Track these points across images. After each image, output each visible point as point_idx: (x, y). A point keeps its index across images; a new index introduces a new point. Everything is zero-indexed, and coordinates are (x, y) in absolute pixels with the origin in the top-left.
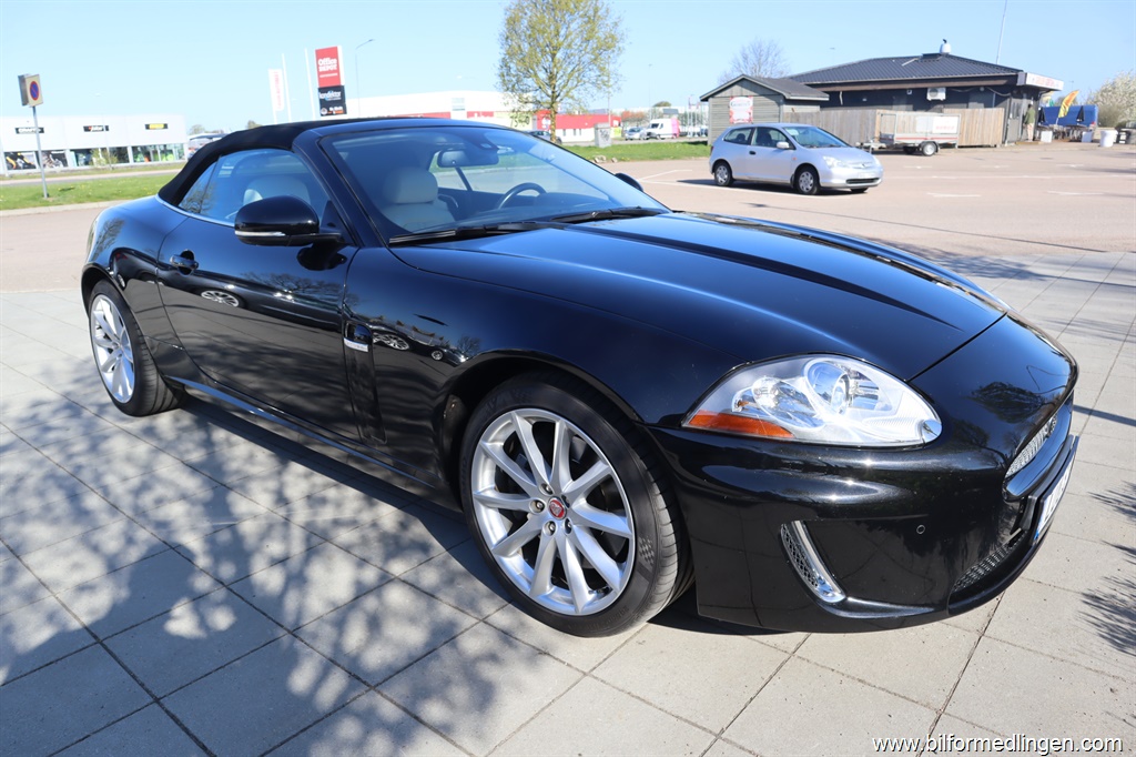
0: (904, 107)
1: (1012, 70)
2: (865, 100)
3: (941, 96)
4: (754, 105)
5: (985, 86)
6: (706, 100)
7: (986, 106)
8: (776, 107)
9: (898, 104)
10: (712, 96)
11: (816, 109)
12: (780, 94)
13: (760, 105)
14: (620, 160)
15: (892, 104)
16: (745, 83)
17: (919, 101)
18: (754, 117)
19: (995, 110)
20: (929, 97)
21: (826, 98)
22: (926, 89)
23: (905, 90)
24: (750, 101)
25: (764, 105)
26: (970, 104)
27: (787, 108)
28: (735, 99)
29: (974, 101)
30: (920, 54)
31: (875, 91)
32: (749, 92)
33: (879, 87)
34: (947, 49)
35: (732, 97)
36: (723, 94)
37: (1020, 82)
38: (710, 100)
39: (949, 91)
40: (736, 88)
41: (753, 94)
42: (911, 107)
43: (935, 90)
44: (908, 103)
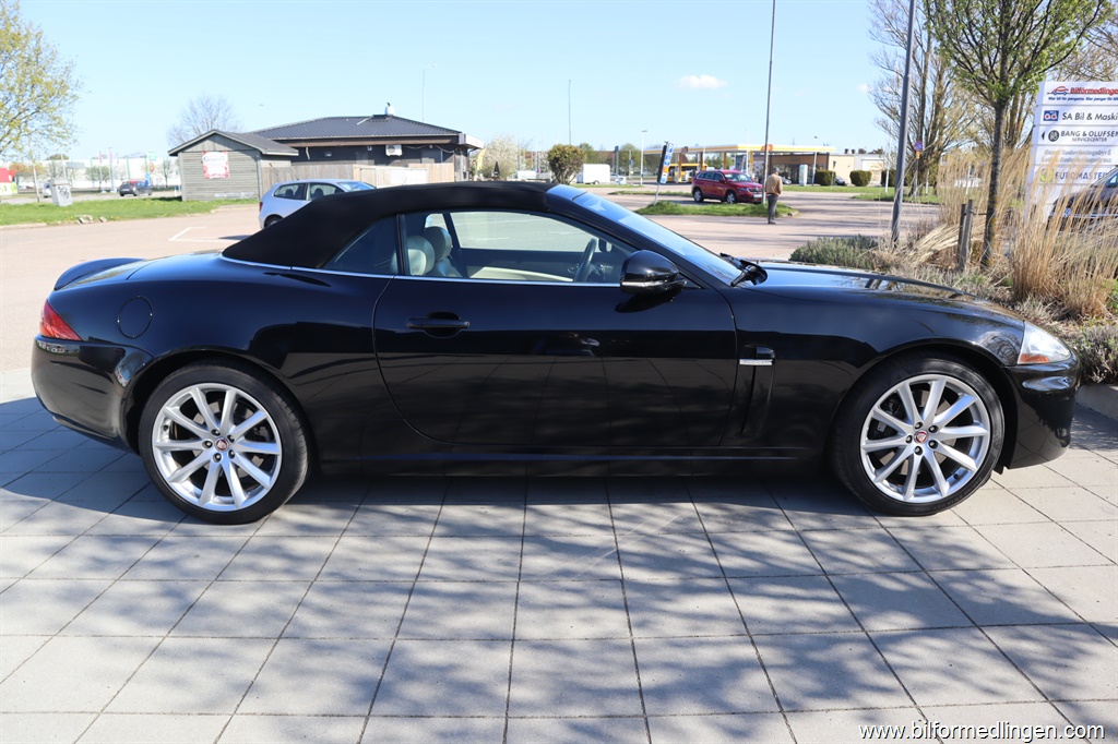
0: (367, 161)
1: (454, 131)
2: (329, 155)
3: (398, 152)
4: (229, 160)
5: (433, 145)
6: (175, 154)
7: (436, 162)
8: (253, 162)
9: (361, 159)
10: (182, 150)
11: (287, 163)
12: (255, 149)
13: (235, 160)
14: (109, 219)
15: (355, 159)
16: (217, 138)
17: (379, 156)
18: (231, 172)
19: (443, 164)
20: (388, 153)
21: (296, 153)
22: (384, 146)
23: (365, 147)
24: (225, 156)
25: (240, 159)
26: (423, 159)
27: (264, 163)
28: (208, 154)
29: (426, 157)
30: (371, 115)
31: (339, 147)
32: (222, 148)
33: (342, 144)
34: (391, 111)
35: (205, 152)
36: (194, 149)
37: (460, 143)
38: (180, 154)
39: (404, 147)
40: (208, 143)
41: (227, 149)
42: (373, 161)
43: (392, 147)
44: (369, 159)
